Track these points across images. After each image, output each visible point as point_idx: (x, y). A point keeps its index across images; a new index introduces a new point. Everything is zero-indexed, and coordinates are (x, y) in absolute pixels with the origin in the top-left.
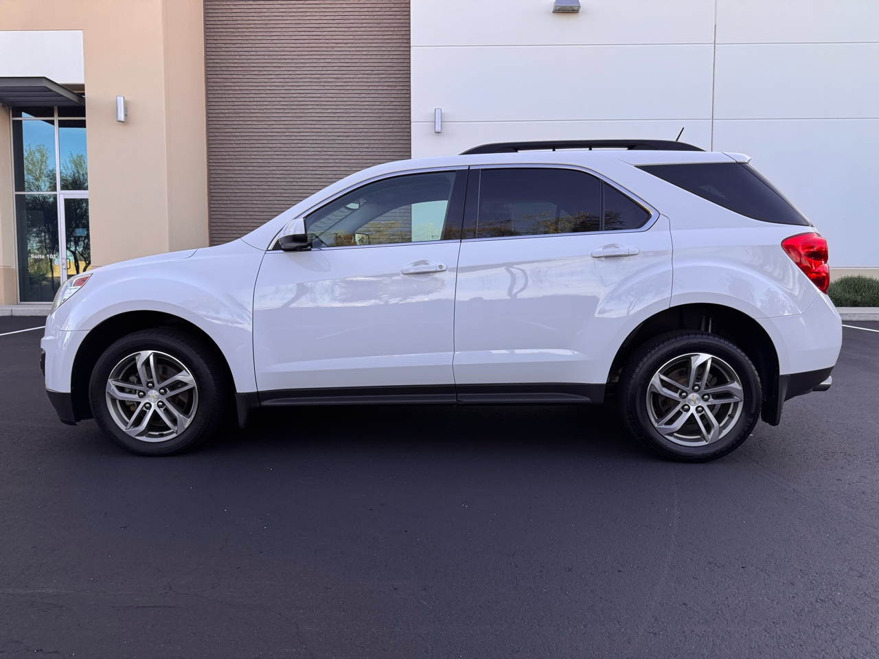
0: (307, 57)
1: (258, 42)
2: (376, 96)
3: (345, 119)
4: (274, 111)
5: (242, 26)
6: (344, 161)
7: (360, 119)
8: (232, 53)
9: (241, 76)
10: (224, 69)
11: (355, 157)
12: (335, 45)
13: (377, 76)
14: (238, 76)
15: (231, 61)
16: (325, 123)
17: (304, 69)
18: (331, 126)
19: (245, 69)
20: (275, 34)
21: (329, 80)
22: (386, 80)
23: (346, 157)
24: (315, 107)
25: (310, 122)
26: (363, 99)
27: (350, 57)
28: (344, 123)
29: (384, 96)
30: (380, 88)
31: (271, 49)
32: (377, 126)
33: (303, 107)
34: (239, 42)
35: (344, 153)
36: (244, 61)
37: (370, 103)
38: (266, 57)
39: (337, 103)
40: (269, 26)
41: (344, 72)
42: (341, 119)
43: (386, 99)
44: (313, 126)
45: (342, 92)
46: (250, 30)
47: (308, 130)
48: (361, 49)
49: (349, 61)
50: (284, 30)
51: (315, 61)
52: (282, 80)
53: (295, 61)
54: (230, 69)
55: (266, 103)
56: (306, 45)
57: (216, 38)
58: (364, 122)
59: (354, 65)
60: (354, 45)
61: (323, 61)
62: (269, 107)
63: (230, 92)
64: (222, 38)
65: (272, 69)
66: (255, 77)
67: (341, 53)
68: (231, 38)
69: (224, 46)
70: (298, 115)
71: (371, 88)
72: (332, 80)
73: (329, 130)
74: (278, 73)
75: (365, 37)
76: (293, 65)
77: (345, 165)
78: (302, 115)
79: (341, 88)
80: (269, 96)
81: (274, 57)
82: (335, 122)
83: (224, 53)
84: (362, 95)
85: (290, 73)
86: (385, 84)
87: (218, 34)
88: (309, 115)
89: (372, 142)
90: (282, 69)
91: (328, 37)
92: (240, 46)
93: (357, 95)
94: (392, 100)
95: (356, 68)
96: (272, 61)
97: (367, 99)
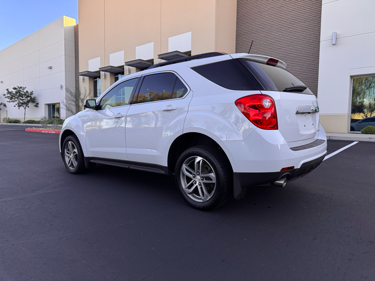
0: (276, 21)
1: (256, 19)
2: (307, 32)
3: (292, 45)
4: (261, 48)
5: (250, 14)
6: (290, 65)
7: (299, 44)
8: (246, 27)
9: (249, 36)
10: (243, 34)
11: (295, 62)
12: (289, 13)
13: (308, 22)
14: (248, 36)
15: (245, 30)
16: (283, 49)
17: (275, 27)
18: (285, 50)
19: (250, 32)
20: (263, 14)
21: (285, 29)
22: (313, 23)
23: (291, 63)
24: (278, 43)
25: (276, 50)
26: (301, 35)
27: (295, 16)
28: (291, 47)
29: (311, 31)
30: (310, 28)
31: (261, 21)
32: (307, 46)
33: (273, 44)
34: (249, 21)
35: (290, 61)
36: (250, 29)
37: (304, 36)
38: (259, 25)
39: (288, 39)
40: (261, 12)
41: (292, 24)
42: (290, 46)
43: (312, 33)
44: (277, 51)
45: (291, 33)
46: (254, 15)
47: (275, 53)
48: (301, 11)
49: (295, 18)
50: (267, 12)
51: (279, 22)
52: (265, 34)
53: (271, 24)
54: (245, 33)
55: (258, 45)
56: (276, 16)
57: (240, 22)
58: (300, 46)
59: (297, 20)
60: (298, 10)
61: (283, 21)
62: (259, 46)
63: (244, 43)
64: (243, 21)
65: (261, 30)
66: (254, 35)
67: (292, 16)
68: (246, 21)
69: (243, 24)
70: (271, 47)
71: (305, 29)
72: (286, 29)
73: (284, 52)
74: (263, 31)
75: (303, 5)
76: (270, 26)
77: (291, 66)
78: (273, 47)
79: (290, 32)
80: (259, 41)
81: (262, 24)
82: (287, 48)
83: (243, 28)
84: (300, 33)
85: (268, 30)
86: (312, 25)
87: (241, 20)
88: (275, 47)
89: (304, 54)
90: (265, 29)
91: (286, 10)
92: (249, 23)
93: (298, 34)
94: (316, 32)
95: (298, 21)
96: (261, 26)
97: (303, 34)
